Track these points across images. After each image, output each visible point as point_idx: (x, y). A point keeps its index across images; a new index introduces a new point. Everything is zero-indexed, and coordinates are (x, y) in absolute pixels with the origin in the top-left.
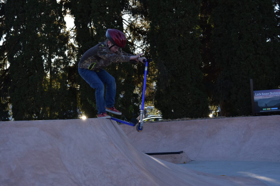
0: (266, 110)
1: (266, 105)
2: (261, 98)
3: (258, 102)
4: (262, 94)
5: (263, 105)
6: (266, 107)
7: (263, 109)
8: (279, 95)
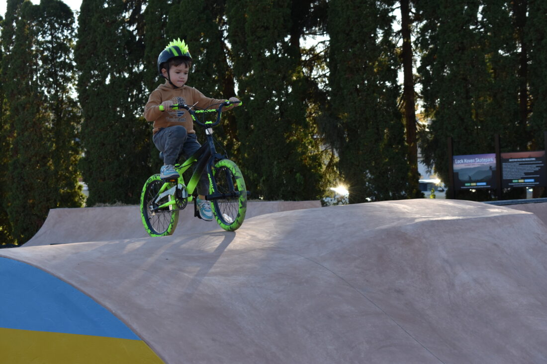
0: (469, 186)
1: (470, 178)
2: (463, 166)
3: (460, 173)
4: (465, 161)
5: (466, 178)
6: (471, 181)
7: (466, 185)
8: (488, 163)
